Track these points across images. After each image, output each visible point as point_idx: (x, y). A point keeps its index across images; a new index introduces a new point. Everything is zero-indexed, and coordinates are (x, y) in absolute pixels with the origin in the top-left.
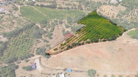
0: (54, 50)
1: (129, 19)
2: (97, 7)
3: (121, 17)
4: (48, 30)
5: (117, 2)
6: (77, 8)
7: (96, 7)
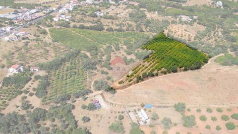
0: (120, 83)
1: (212, 42)
2: (164, 27)
3: (201, 39)
4: (102, 59)
5: (191, 20)
6: (135, 29)
7: (162, 28)
